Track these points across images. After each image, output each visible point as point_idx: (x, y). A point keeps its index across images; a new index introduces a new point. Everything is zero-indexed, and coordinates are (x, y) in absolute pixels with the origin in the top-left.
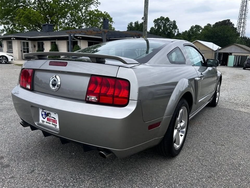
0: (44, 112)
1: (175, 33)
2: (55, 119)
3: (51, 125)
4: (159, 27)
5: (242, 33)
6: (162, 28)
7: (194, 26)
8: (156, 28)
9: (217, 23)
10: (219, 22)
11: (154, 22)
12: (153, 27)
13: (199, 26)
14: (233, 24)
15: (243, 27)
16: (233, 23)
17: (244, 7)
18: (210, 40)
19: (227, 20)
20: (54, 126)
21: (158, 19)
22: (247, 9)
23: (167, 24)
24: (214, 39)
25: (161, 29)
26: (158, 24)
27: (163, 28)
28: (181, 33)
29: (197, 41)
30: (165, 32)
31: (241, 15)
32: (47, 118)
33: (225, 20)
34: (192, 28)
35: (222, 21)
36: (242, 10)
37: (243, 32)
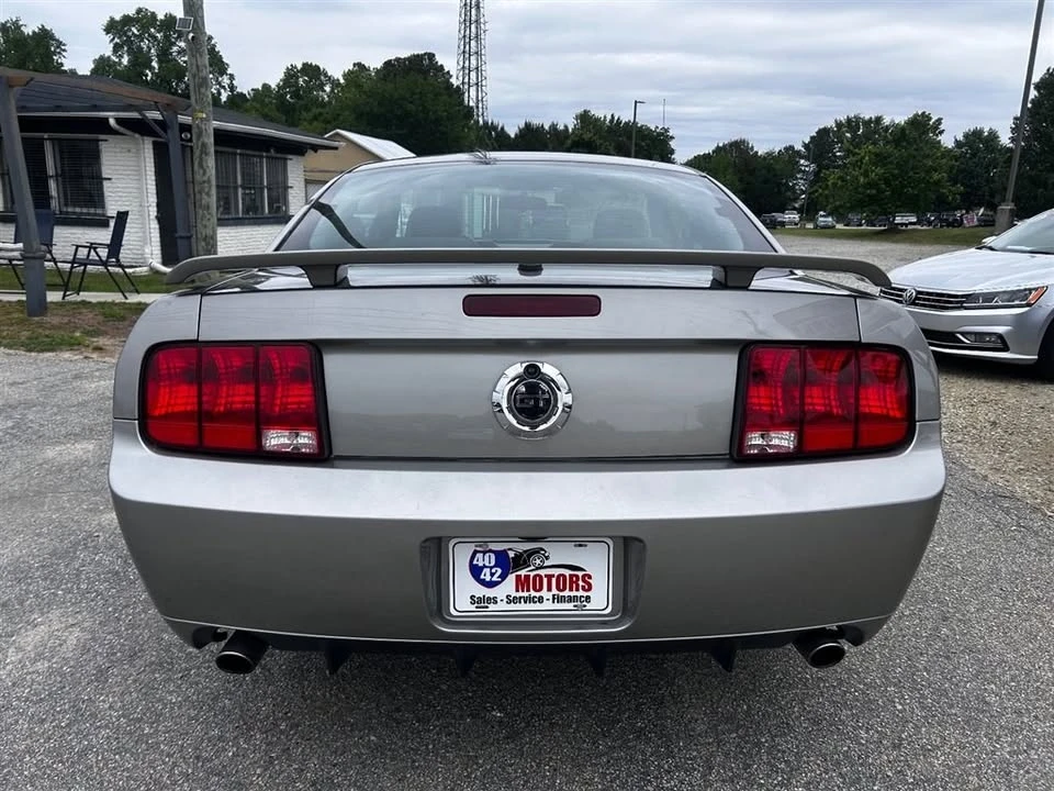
0: (490, 551)
1: (222, 91)
2: (582, 570)
3: (548, 605)
4: (139, 61)
5: (478, 107)
6: (154, 64)
7: (299, 66)
8: (125, 61)
9: (388, 64)
10: (398, 60)
11: (108, 30)
12: (109, 57)
13: (317, 67)
14: (448, 72)
15: (477, 84)
16: (446, 70)
17: (473, 11)
18: (379, 130)
19: (425, 54)
20: (570, 606)
21: (127, 20)
22: (482, 20)
23: (175, 49)
24: (394, 127)
25: (151, 69)
26: (129, 42)
27: (160, 62)
28: (245, 92)
29: (337, 134)
30: (169, 83)
31: (466, 39)
32: (518, 577)
33: (418, 55)
34: (291, 74)
35: (409, 59)
36: (467, 22)
37: (480, 105)
